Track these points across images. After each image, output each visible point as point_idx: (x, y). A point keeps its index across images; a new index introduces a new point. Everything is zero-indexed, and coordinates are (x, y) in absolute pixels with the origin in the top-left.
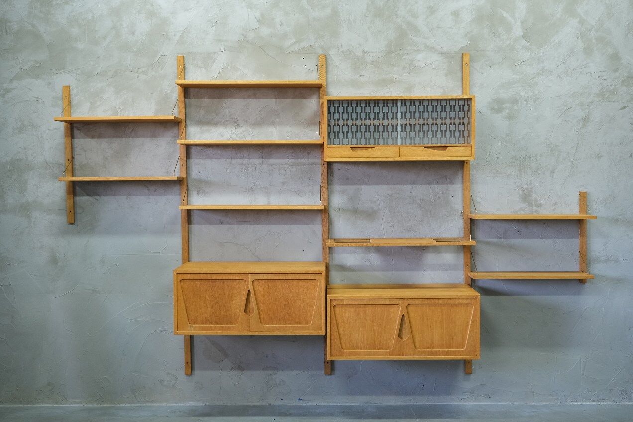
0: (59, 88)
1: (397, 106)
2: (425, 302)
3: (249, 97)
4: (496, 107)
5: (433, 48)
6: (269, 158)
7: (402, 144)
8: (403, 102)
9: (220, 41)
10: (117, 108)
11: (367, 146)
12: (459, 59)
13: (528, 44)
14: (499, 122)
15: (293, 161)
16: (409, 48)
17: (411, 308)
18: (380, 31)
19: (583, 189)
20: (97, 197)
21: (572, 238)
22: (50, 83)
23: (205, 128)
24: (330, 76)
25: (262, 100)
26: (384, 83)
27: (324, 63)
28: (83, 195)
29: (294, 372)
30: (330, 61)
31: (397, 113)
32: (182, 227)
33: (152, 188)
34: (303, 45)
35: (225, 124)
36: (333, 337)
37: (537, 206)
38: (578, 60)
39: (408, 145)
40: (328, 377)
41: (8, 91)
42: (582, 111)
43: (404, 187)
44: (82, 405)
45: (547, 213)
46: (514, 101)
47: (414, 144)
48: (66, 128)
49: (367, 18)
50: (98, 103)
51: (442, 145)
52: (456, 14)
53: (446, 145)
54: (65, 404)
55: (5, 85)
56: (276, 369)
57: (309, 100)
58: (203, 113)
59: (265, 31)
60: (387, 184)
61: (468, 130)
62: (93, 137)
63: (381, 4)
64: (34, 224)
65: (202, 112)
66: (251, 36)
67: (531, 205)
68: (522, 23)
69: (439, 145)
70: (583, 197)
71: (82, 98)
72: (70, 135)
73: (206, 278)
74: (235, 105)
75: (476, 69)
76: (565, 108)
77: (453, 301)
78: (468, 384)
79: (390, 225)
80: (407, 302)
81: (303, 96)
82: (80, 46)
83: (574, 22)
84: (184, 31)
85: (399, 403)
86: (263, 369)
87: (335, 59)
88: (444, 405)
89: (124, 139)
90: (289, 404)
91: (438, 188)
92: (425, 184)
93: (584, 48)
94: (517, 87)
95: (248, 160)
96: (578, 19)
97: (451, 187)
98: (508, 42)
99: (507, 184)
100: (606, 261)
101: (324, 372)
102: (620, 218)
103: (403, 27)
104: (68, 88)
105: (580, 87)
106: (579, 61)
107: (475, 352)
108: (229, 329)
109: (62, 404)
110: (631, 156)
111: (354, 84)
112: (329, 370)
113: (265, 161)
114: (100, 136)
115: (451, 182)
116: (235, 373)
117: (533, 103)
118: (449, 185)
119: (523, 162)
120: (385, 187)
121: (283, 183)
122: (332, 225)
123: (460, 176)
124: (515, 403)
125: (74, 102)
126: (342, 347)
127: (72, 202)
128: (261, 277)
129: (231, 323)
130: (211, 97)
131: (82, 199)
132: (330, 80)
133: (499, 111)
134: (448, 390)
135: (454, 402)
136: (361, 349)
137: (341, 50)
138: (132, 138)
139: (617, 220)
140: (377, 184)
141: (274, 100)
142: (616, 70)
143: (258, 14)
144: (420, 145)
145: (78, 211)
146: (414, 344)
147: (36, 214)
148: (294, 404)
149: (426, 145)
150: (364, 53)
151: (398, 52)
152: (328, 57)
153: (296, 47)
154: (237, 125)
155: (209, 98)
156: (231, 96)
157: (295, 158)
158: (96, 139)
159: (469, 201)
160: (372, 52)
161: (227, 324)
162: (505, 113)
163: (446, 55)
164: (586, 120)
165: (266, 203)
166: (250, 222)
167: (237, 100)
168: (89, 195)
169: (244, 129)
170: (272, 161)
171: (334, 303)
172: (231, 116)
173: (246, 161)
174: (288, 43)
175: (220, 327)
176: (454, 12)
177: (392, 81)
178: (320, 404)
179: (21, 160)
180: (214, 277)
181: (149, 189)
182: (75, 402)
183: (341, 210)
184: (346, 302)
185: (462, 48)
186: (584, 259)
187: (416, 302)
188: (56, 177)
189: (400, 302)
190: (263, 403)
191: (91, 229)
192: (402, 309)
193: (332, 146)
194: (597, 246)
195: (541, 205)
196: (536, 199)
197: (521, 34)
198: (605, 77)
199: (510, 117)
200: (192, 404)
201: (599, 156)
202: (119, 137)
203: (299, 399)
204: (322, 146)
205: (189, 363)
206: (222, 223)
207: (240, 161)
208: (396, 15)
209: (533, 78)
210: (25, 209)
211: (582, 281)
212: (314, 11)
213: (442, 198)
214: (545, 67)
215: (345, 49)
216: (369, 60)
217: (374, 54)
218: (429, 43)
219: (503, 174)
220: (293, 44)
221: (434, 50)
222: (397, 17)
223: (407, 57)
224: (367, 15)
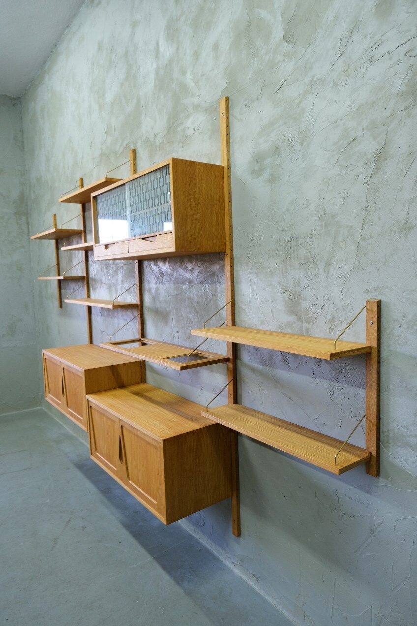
2: (131, 429)
4: (257, 168)
5: (199, 106)
9: (93, 159)
13: (291, 47)
16: (181, 116)
17: (124, 431)
18: (163, 106)
19: (376, 297)
27: (132, 158)
28: (62, 289)
30: (137, 155)
32: (87, 316)
34: (125, 144)
37: (308, 322)
38: (365, 37)
42: (374, 138)
45: (320, 334)
46: (276, 151)
48: (55, 243)
52: (216, 47)
53: (155, 234)
59: (109, 141)
66: (104, 148)
67: (300, 319)
68: (283, 14)
70: (371, 312)
72: (56, 248)
75: (234, 117)
76: (345, 142)
77: (147, 439)
79: (177, 330)
84: (82, 158)
85: (188, 530)
87: (140, 150)
94: (279, 126)
97: (219, 288)
98: (267, 57)
99: (271, 284)
104: (54, 216)
105: (371, 92)
106: (368, 37)
115: (219, 282)
117: (300, 147)
118: (217, 285)
119: (289, 249)
121: (122, 282)
125: (57, 225)
127: (60, 293)
133: (260, 172)
135: (227, 560)
137: (143, 140)
143: (105, 127)
145: (62, 298)
150: (155, 136)
151: (175, 125)
152: (136, 151)
153: (122, 149)
160: (159, 133)
162: (266, 175)
163: (210, 109)
166: (111, 316)
171: (90, 404)
174: (118, 146)
176: (214, 45)
183: (150, 309)
185: (223, 93)
187: (126, 426)
195: (312, 321)
196: (306, 311)
197: (282, 34)
199: (272, 180)
206: (101, 315)
212: (128, 106)
213: (212, 302)
214: (314, 76)
215: (144, 138)
216: (158, 143)
217: (160, 134)
218: (196, 100)
219: (267, 270)
220: (120, 146)
221: (200, 109)
222: (173, 82)
223: (181, 128)
224: (155, 92)
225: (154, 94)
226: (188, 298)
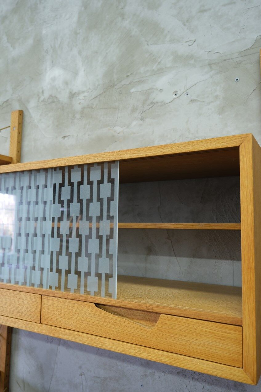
5: (192, 57)
16: (142, 70)
18: (97, 53)
30: (27, 119)
49: (78, 36)
103: (133, 33)
137: (42, 98)
150: (72, 95)
151: (123, 83)
152: (26, 113)
160: (83, 92)
163: (221, 64)
212: (14, 48)
215: (46, 95)
216: (78, 107)
217: (86, 94)
218: (182, 49)
221: (192, 62)
222: (123, 19)
223: (139, 88)
224: (78, 31)
225: (76, 33)
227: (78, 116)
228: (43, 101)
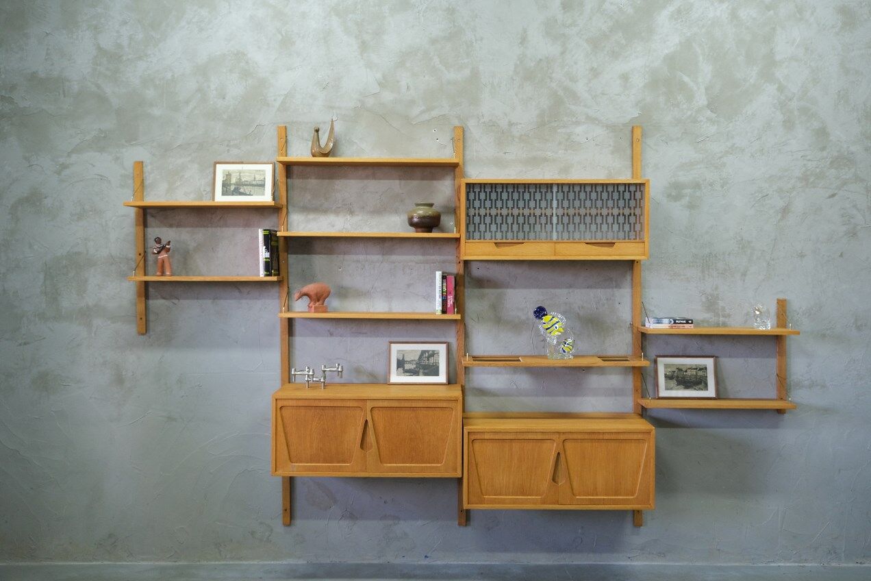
0: (129, 164)
1: (552, 192)
2: (586, 437)
3: (367, 177)
4: (673, 194)
5: (596, 119)
6: (391, 255)
7: (558, 239)
8: (560, 187)
9: (332, 108)
10: (202, 190)
11: (515, 241)
12: (629, 134)
13: (714, 115)
14: (678, 211)
15: (421, 258)
16: (565, 119)
17: (568, 445)
18: (531, 98)
19: (781, 297)
20: (176, 301)
21: (768, 357)
22: (117, 158)
23: (311, 216)
24: (467, 152)
25: (382, 181)
26: (534, 161)
27: (461, 137)
28: (157, 299)
29: (420, 523)
30: (467, 134)
31: (552, 200)
32: (282, 340)
33: (245, 290)
34: (435, 113)
35: (337, 212)
36: (471, 481)
37: (724, 316)
38: (776, 136)
39: (565, 240)
40: (463, 529)
41: (64, 167)
42: (781, 199)
43: (558, 291)
44: (151, 563)
45: (737, 326)
46: (697, 186)
47: (574, 239)
48: (137, 214)
49: (515, 82)
50: (178, 183)
51: (608, 241)
52: (625, 78)
53: (613, 241)
54: (131, 561)
55: (61, 160)
56: (398, 518)
57: (440, 182)
58: (309, 198)
59: (387, 96)
60: (538, 287)
61: (640, 223)
62: (171, 226)
63: (532, 64)
64: (95, 334)
65: (308, 196)
66: (370, 102)
67: (717, 315)
68: (707, 89)
69: (604, 241)
70: (782, 305)
71: (158, 177)
72: (142, 223)
73: (312, 405)
74: (348, 188)
75: (648, 145)
76: (760, 195)
77: (622, 437)
78: (637, 538)
80: (563, 437)
81: (433, 177)
82: (156, 112)
83: (771, 89)
84: (286, 96)
85: (550, 563)
86: (381, 519)
87: (474, 130)
88: (606, 565)
89: (210, 229)
90: (413, 563)
91: (601, 293)
92: (585, 288)
93: (784, 122)
94: (701, 168)
95: (365, 256)
96: (777, 85)
97: (617, 292)
98: (689, 113)
99: (687, 289)
100: (810, 387)
101: (457, 523)
102: (829, 332)
103: (559, 93)
104: (140, 165)
105: (779, 170)
106: (778, 137)
107: (649, 500)
108: (340, 469)
109: (126, 561)
110: (841, 255)
111: (498, 163)
112: (463, 520)
113: (386, 257)
114: (179, 225)
115: (618, 286)
116: (345, 523)
117: (720, 189)
118: (615, 290)
119: (707, 262)
120: (534, 291)
121: (409, 286)
122: (468, 337)
123: (629, 278)
124: (697, 564)
125: (147, 182)
126: (482, 493)
127: (144, 308)
128: (381, 404)
129: (344, 461)
130: (319, 177)
131: (157, 303)
132: (468, 157)
133: (677, 198)
134: (613, 546)
135: (619, 561)
136: (506, 495)
137: (482, 120)
138: (220, 227)
139: (824, 336)
140: (526, 287)
141: (397, 182)
142: (823, 149)
143: (379, 76)
144: (580, 241)
145: (152, 317)
146: (572, 490)
147: (97, 322)
148: (419, 563)
149: (588, 241)
150: (511, 124)
151: (552, 124)
152: (466, 129)
153: (426, 117)
154: (352, 213)
155: (316, 178)
156: (345, 177)
157: (423, 254)
158: (174, 229)
159: (640, 310)
160: (521, 124)
161: (339, 462)
162: (685, 201)
163: (612, 128)
164: (785, 211)
165: (386, 310)
166: (366, 333)
167: (353, 182)
168: (164, 298)
169: (360, 218)
170: (394, 257)
171: (472, 437)
172: (343, 200)
173: (361, 257)
174: (416, 111)
175: (329, 467)
176: (623, 75)
177: (545, 160)
178: (452, 563)
179: (79, 253)
180: (323, 404)
181: (240, 292)
182: (143, 560)
183: (480, 319)
184: (487, 437)
185: (632, 120)
186: (783, 383)
187: (575, 436)
188: (124, 276)
189: (555, 437)
190: (381, 561)
191: (167, 340)
192: (558, 445)
193: (471, 241)
194: (798, 367)
195: (729, 316)
196: (723, 309)
197: (706, 103)
198: (809, 158)
199: (691, 206)
200: (292, 561)
201: (802, 256)
202: (204, 227)
203: (426, 557)
204: (458, 240)
205: (288, 511)
206: (331, 335)
207: (354, 257)
208: (551, 78)
209: (720, 158)
210: (86, 315)
211: (780, 412)
213: (606, 306)
214: (734, 144)
215: (486, 119)
216: (516, 134)
217: (523, 126)
218: (591, 113)
219: (682, 277)
220: (423, 112)
221: (597, 122)
222: (551, 81)
223: (563, 130)
224: (515, 78)
225: (513, 79)
226: (566, 304)
227: (517, 140)
228: (484, 123)
